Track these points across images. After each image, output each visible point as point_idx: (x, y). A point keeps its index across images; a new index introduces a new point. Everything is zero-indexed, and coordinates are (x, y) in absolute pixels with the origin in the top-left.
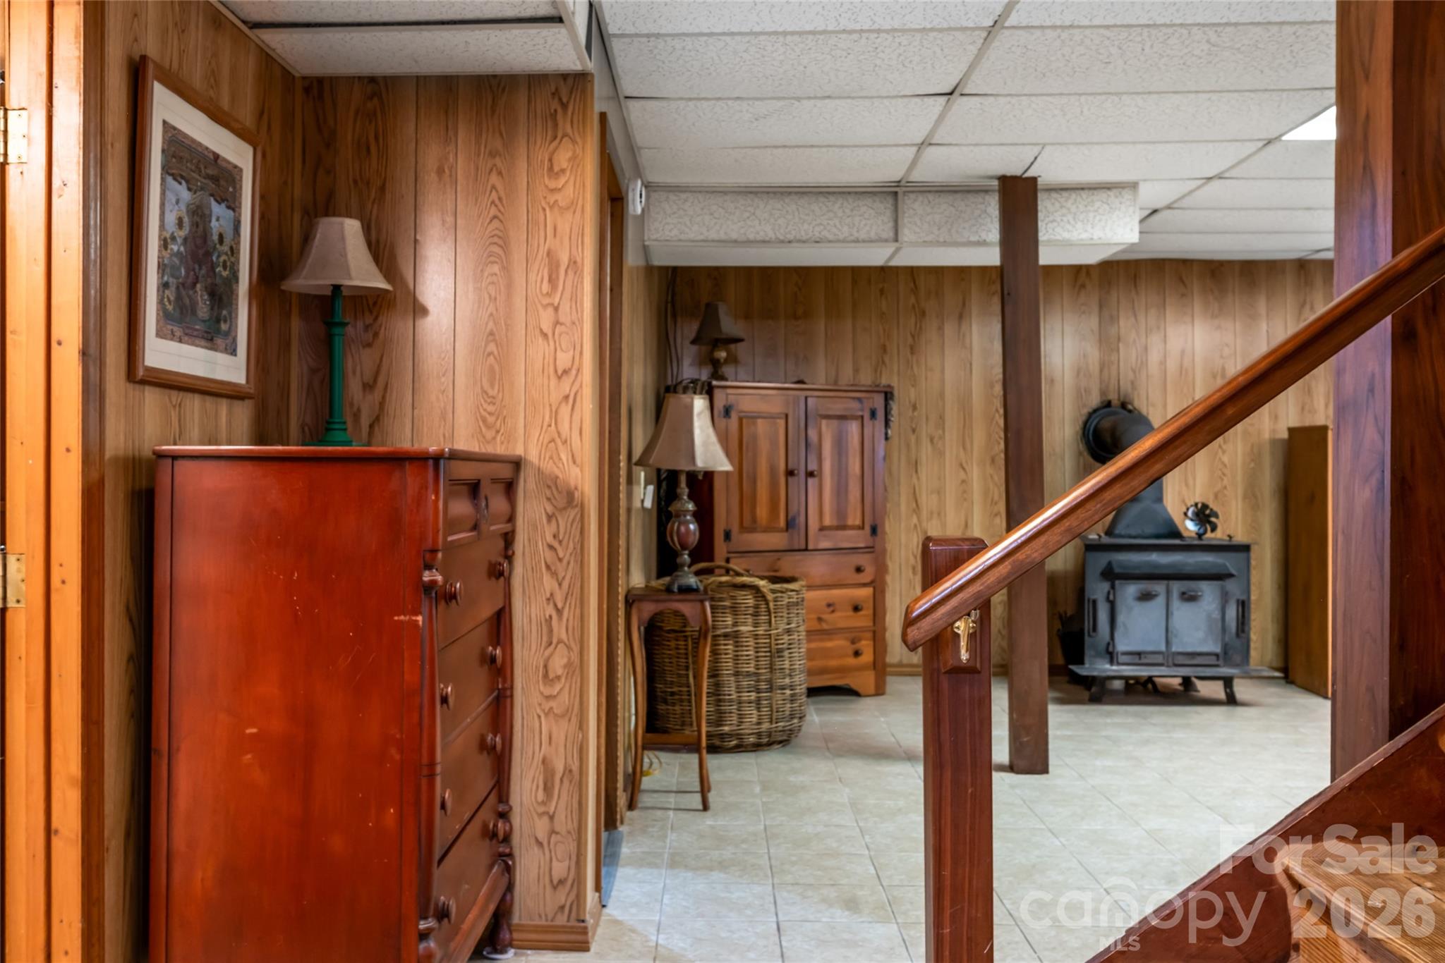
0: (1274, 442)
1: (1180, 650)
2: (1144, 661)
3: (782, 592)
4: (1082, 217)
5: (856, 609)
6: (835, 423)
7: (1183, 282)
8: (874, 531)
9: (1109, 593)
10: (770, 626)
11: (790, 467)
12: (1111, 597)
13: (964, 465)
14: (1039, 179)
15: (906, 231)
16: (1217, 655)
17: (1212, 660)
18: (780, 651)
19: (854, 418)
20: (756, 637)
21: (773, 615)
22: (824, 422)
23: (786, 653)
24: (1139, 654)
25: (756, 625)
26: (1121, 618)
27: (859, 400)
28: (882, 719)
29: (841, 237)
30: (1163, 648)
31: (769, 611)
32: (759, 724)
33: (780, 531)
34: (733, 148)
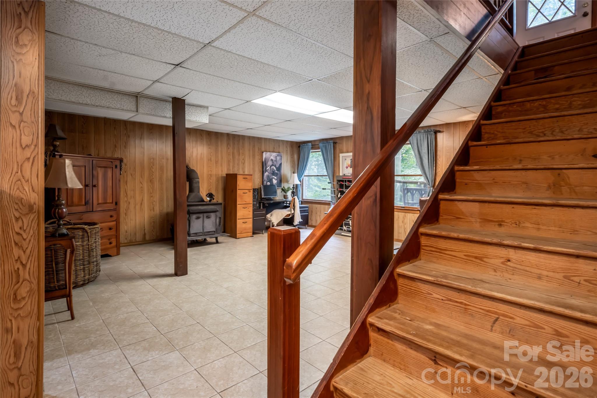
0: (222, 177)
1: (206, 231)
2: (197, 235)
3: (93, 229)
4: (194, 114)
5: (110, 229)
6: (103, 169)
7: (202, 136)
8: (116, 204)
9: (188, 218)
10: (89, 241)
11: (87, 184)
12: (189, 219)
13: (142, 183)
14: (186, 101)
15: (140, 109)
16: (214, 231)
17: (213, 233)
18: (92, 249)
19: (110, 168)
20: (83, 246)
21: (90, 237)
22: (99, 169)
23: (94, 250)
24: (196, 233)
25: (83, 242)
26: (192, 224)
27: (112, 162)
28: (124, 264)
29: (117, 107)
30: (202, 231)
31: (88, 236)
32: (84, 277)
33: (83, 205)
34: (81, 66)
